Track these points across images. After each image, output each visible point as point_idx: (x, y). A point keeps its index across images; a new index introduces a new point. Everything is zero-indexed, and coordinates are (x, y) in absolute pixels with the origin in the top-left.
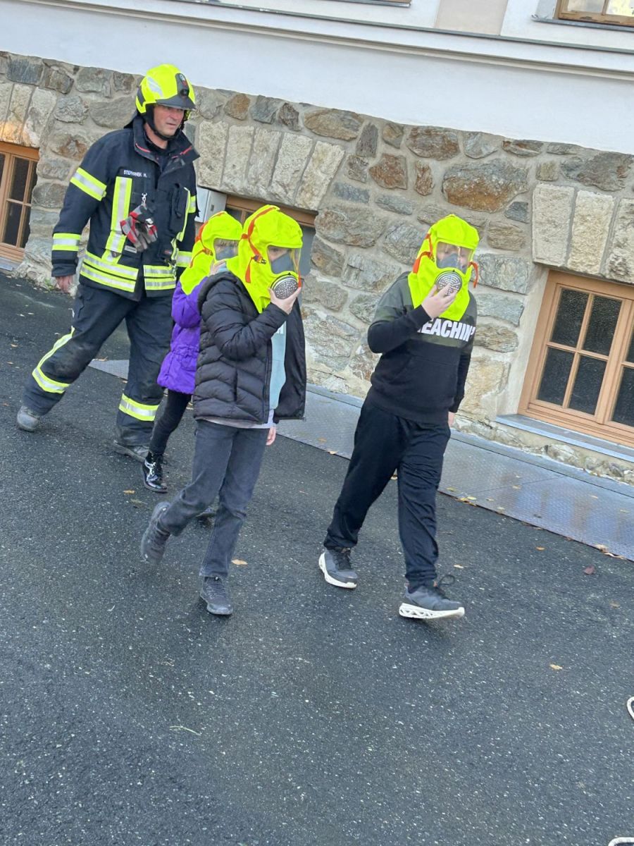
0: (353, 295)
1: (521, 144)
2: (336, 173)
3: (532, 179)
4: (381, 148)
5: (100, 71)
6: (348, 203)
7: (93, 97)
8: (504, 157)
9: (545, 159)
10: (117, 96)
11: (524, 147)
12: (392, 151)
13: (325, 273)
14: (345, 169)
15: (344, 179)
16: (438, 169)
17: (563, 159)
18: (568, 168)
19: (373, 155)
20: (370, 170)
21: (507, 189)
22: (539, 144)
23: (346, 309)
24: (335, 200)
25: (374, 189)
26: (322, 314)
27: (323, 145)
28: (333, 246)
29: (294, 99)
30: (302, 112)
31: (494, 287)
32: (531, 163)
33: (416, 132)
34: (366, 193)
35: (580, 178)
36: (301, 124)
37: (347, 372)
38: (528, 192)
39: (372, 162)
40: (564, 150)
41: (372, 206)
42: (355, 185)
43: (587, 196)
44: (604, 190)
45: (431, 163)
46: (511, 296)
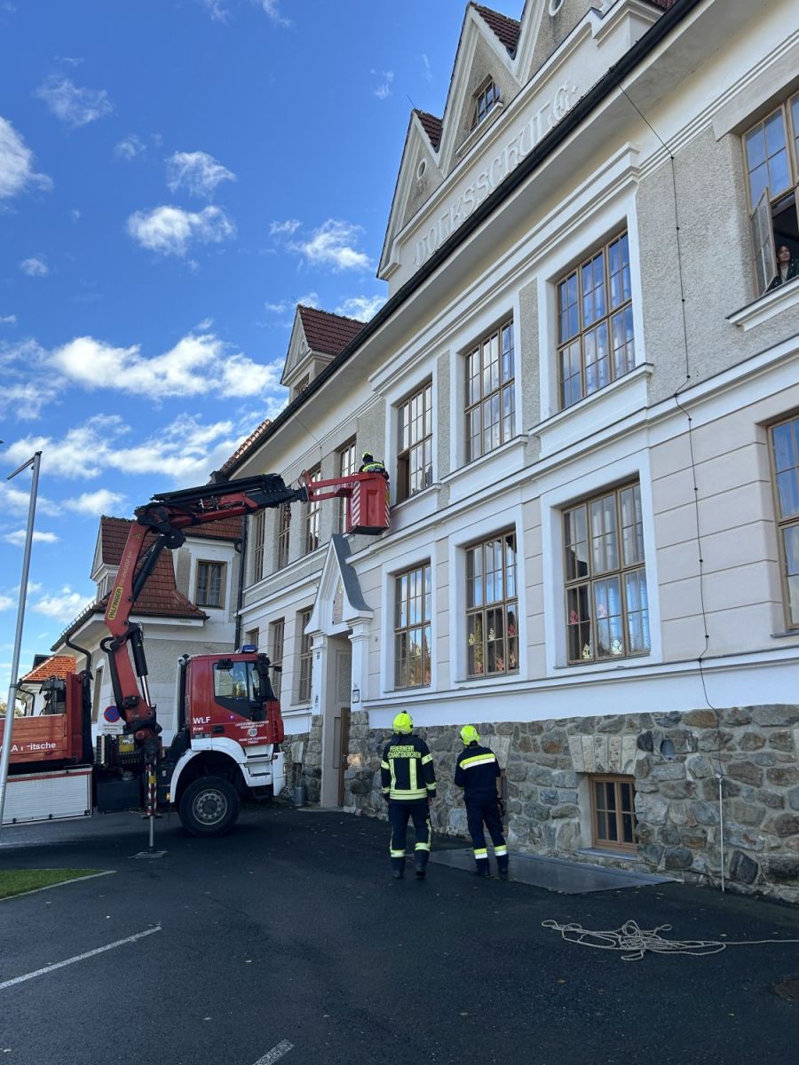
0: (523, 804)
1: (560, 721)
2: (509, 749)
3: (567, 735)
4: (521, 735)
6: (515, 762)
7: (434, 739)
8: (556, 728)
9: (569, 725)
10: (440, 736)
11: (561, 722)
12: (525, 735)
13: (514, 797)
14: (512, 747)
15: (512, 752)
16: (538, 738)
17: (575, 724)
18: (577, 727)
19: (519, 739)
20: (519, 745)
21: (560, 742)
22: (566, 720)
23: (523, 812)
24: (511, 762)
25: (522, 753)
26: (515, 817)
27: (503, 739)
28: (514, 783)
29: (492, 722)
30: (495, 726)
31: (564, 787)
32: (566, 729)
33: (530, 725)
34: (519, 756)
35: (581, 731)
36: (495, 732)
37: (528, 843)
38: (567, 741)
39: (519, 742)
40: (573, 720)
41: (522, 761)
42: (516, 753)
43: (585, 738)
44: (589, 734)
45: (537, 737)
46: (572, 790)
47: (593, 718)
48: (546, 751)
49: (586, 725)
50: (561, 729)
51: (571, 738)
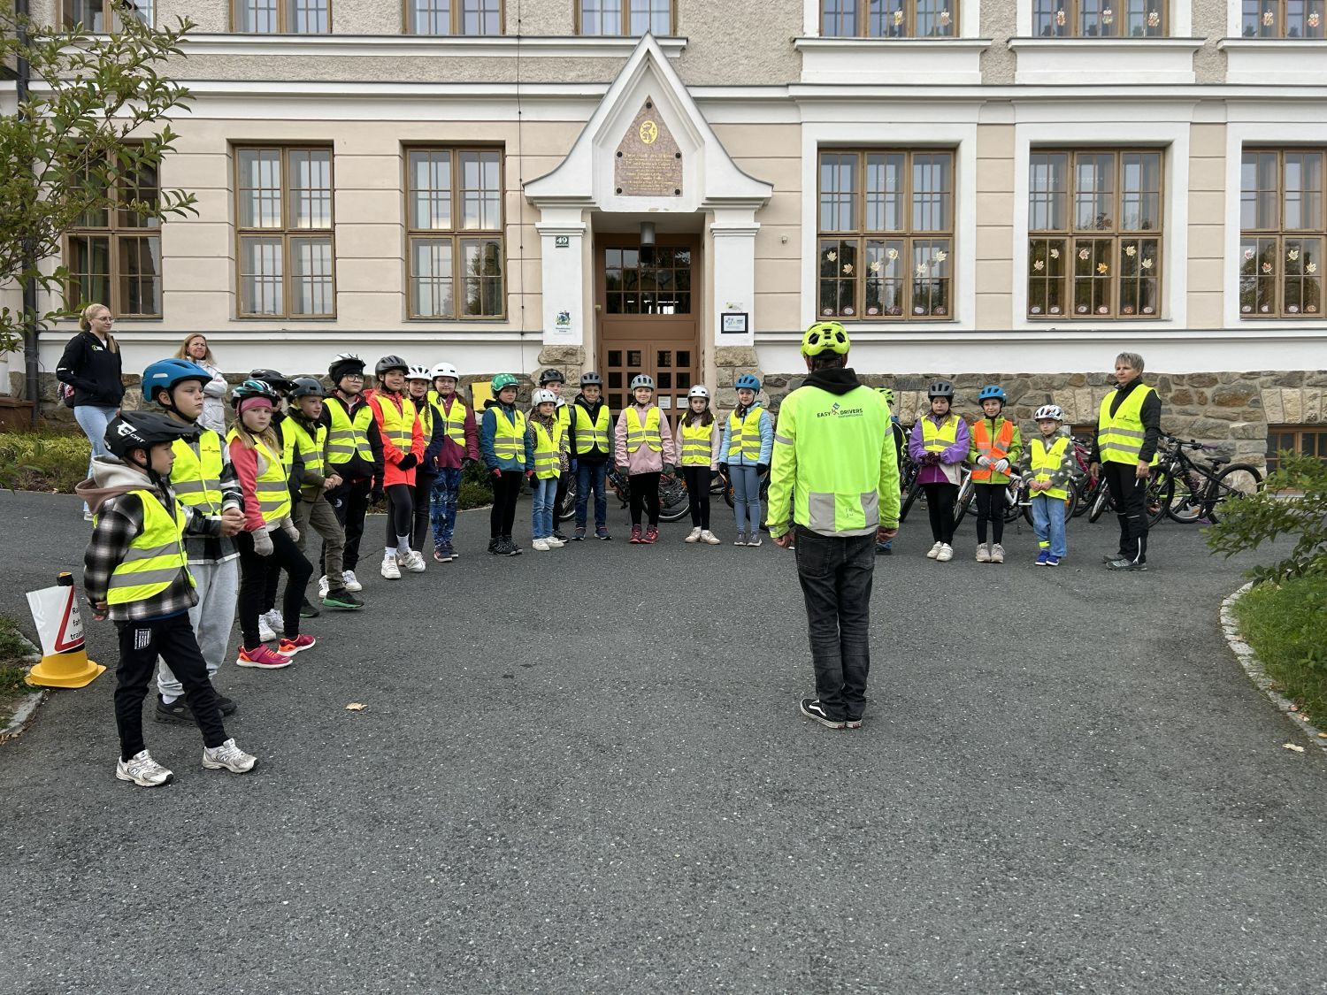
1: (1249, 374)
3: (1259, 388)
4: (1174, 387)
5: (974, 375)
8: (1242, 381)
9: (1263, 379)
11: (1251, 375)
12: (1180, 388)
16: (1209, 392)
17: (1273, 378)
18: (1276, 381)
19: (1170, 391)
20: (1171, 398)
21: (1248, 394)
22: (1259, 373)
31: (1252, 439)
32: (1257, 382)
33: (1191, 377)
34: (1170, 409)
35: (1280, 385)
38: (1259, 394)
39: (1170, 395)
40: (1272, 374)
43: (1287, 391)
44: (1294, 387)
45: (1204, 390)
47: (1303, 372)
48: (1220, 404)
49: (1292, 379)
50: (1248, 382)
51: (1265, 392)
